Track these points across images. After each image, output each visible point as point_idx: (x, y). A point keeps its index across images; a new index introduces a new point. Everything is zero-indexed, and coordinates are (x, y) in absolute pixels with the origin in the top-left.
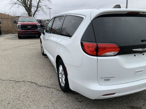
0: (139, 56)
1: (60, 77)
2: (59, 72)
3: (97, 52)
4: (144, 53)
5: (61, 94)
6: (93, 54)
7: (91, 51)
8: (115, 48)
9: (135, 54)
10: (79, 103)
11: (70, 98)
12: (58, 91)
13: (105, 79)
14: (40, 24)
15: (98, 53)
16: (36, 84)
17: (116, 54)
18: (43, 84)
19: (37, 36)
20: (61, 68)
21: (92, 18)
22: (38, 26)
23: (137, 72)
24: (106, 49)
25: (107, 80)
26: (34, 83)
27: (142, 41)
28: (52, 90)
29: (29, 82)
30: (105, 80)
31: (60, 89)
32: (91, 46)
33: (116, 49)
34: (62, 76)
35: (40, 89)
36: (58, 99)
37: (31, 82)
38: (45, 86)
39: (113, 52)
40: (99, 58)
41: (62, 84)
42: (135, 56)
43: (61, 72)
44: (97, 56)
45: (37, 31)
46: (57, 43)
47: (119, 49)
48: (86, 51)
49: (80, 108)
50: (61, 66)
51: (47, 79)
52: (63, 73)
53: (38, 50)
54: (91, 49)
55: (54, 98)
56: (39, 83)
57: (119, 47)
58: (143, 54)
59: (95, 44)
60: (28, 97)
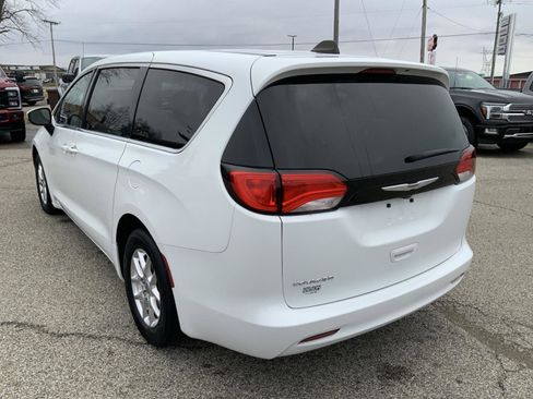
0: (399, 206)
1: (136, 294)
2: (133, 278)
3: (279, 201)
4: (413, 197)
5: (147, 355)
6: (266, 209)
7: (258, 197)
8: (332, 185)
9: (389, 201)
10: (218, 377)
11: (183, 365)
12: (133, 348)
13: (306, 286)
14: (17, 89)
15: (284, 204)
16: (40, 329)
17: (336, 203)
18: (70, 328)
19: (9, 134)
20: (140, 261)
21: (257, 88)
22: (11, 94)
23: (396, 256)
24: (305, 191)
25: (312, 288)
26: (32, 326)
27: (408, 160)
28: (106, 344)
29: (9, 323)
30: (305, 290)
31: (139, 338)
32: (257, 182)
33: (335, 187)
34: (148, 291)
35: (58, 345)
36: (136, 374)
37: (19, 325)
38: (79, 335)
39: (327, 200)
40: (285, 219)
41: (146, 320)
42: (389, 206)
43: (142, 276)
44: (280, 212)
45: (5, 114)
46: (118, 168)
47: (345, 189)
48: (244, 199)
49: (223, 394)
50: (141, 255)
51: (81, 304)
52: (150, 279)
53: (21, 192)
54: (257, 191)
55: (123, 376)
56: (51, 325)
57: (345, 183)
58: (412, 201)
59: (271, 175)
60: (17, 384)
